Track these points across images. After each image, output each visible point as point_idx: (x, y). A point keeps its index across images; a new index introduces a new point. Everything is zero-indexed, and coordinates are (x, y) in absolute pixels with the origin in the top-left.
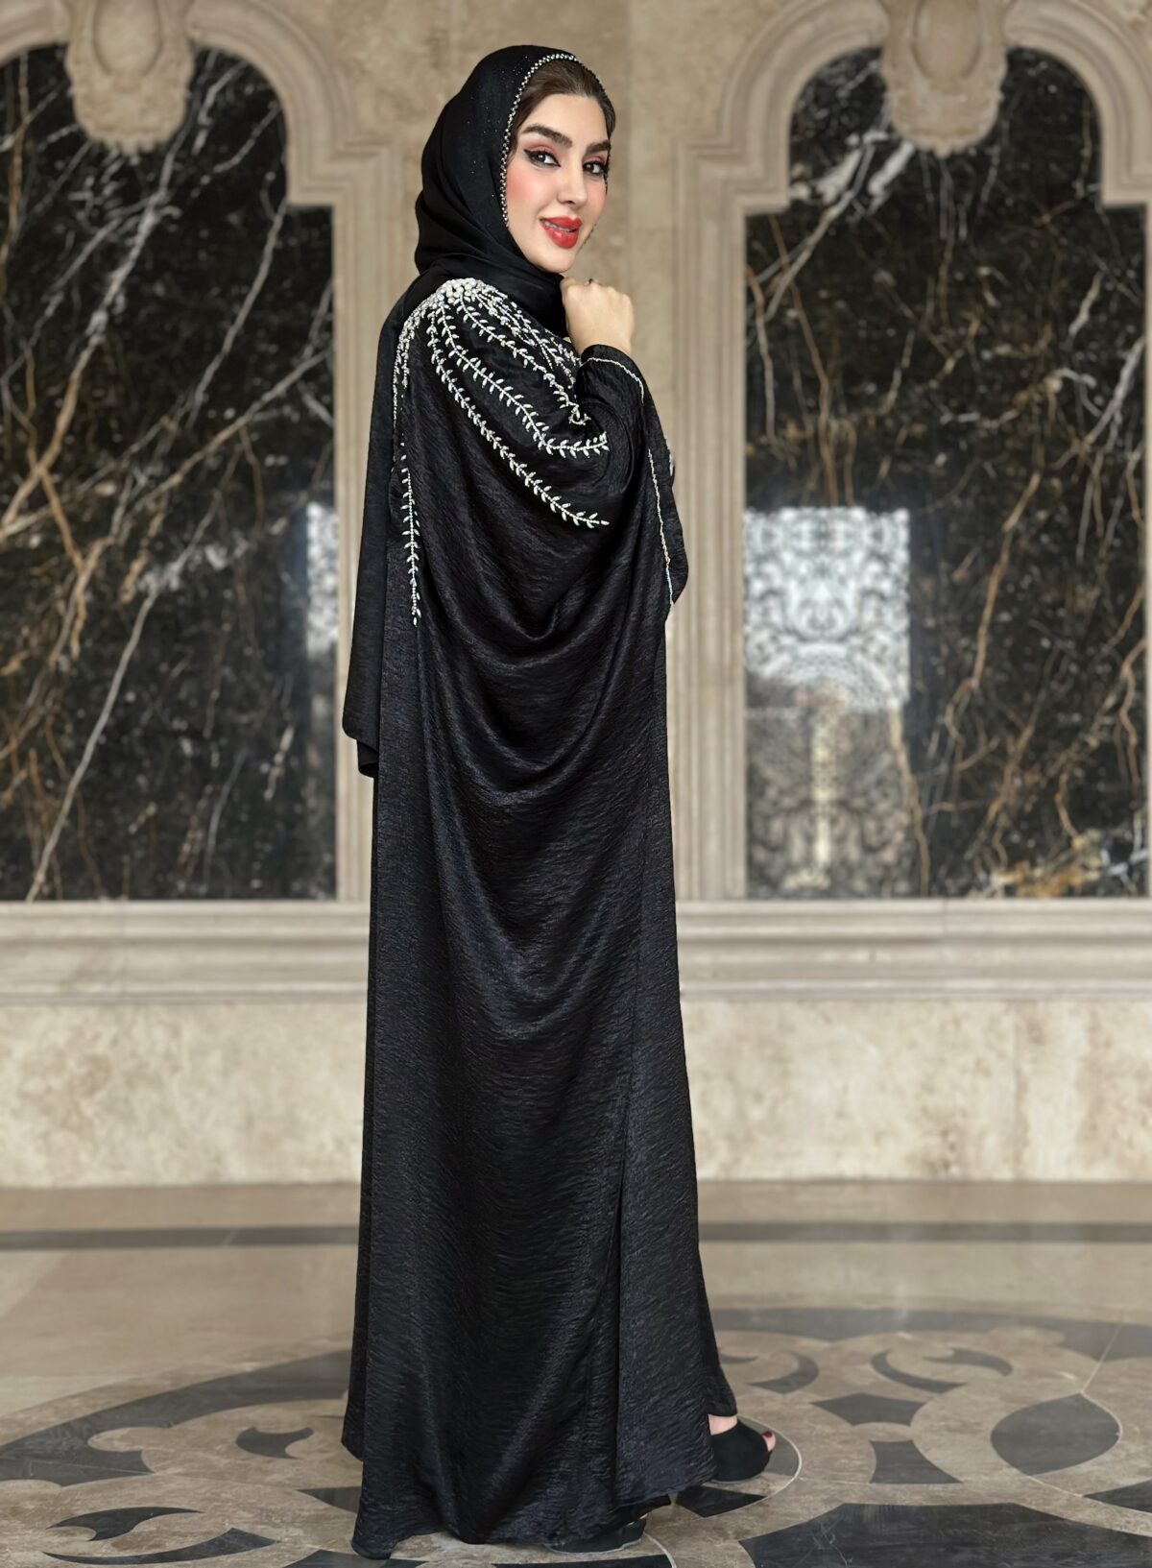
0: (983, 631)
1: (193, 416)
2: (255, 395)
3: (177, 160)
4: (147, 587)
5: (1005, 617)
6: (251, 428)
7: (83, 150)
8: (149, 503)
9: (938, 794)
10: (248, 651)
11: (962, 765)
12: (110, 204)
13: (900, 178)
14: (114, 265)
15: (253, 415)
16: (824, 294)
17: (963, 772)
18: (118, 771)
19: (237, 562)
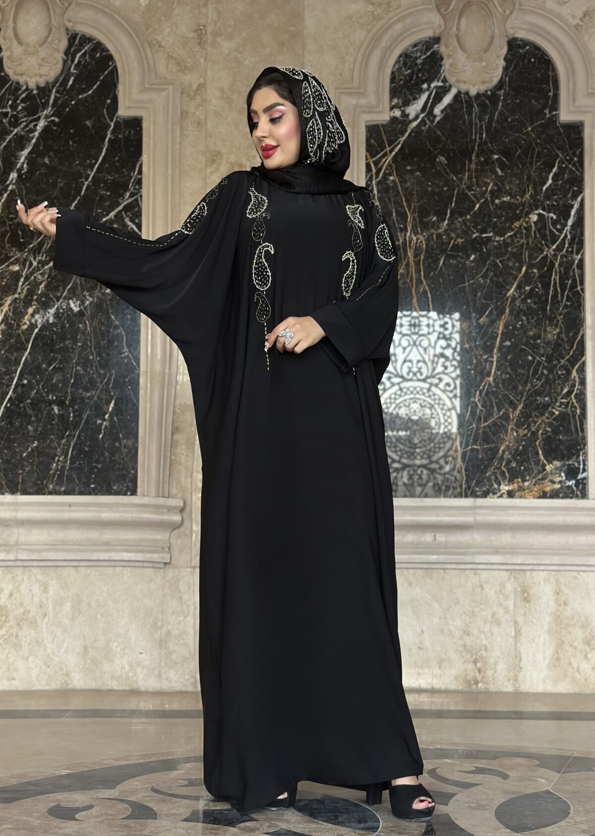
0: (495, 351)
3: (57, 92)
4: (36, 321)
5: (508, 343)
7: (8, 85)
8: (38, 276)
9: (471, 441)
10: (91, 357)
11: (484, 425)
12: (21, 115)
13: (449, 106)
14: (22, 148)
16: (408, 168)
18: (17, 423)
19: (86, 308)
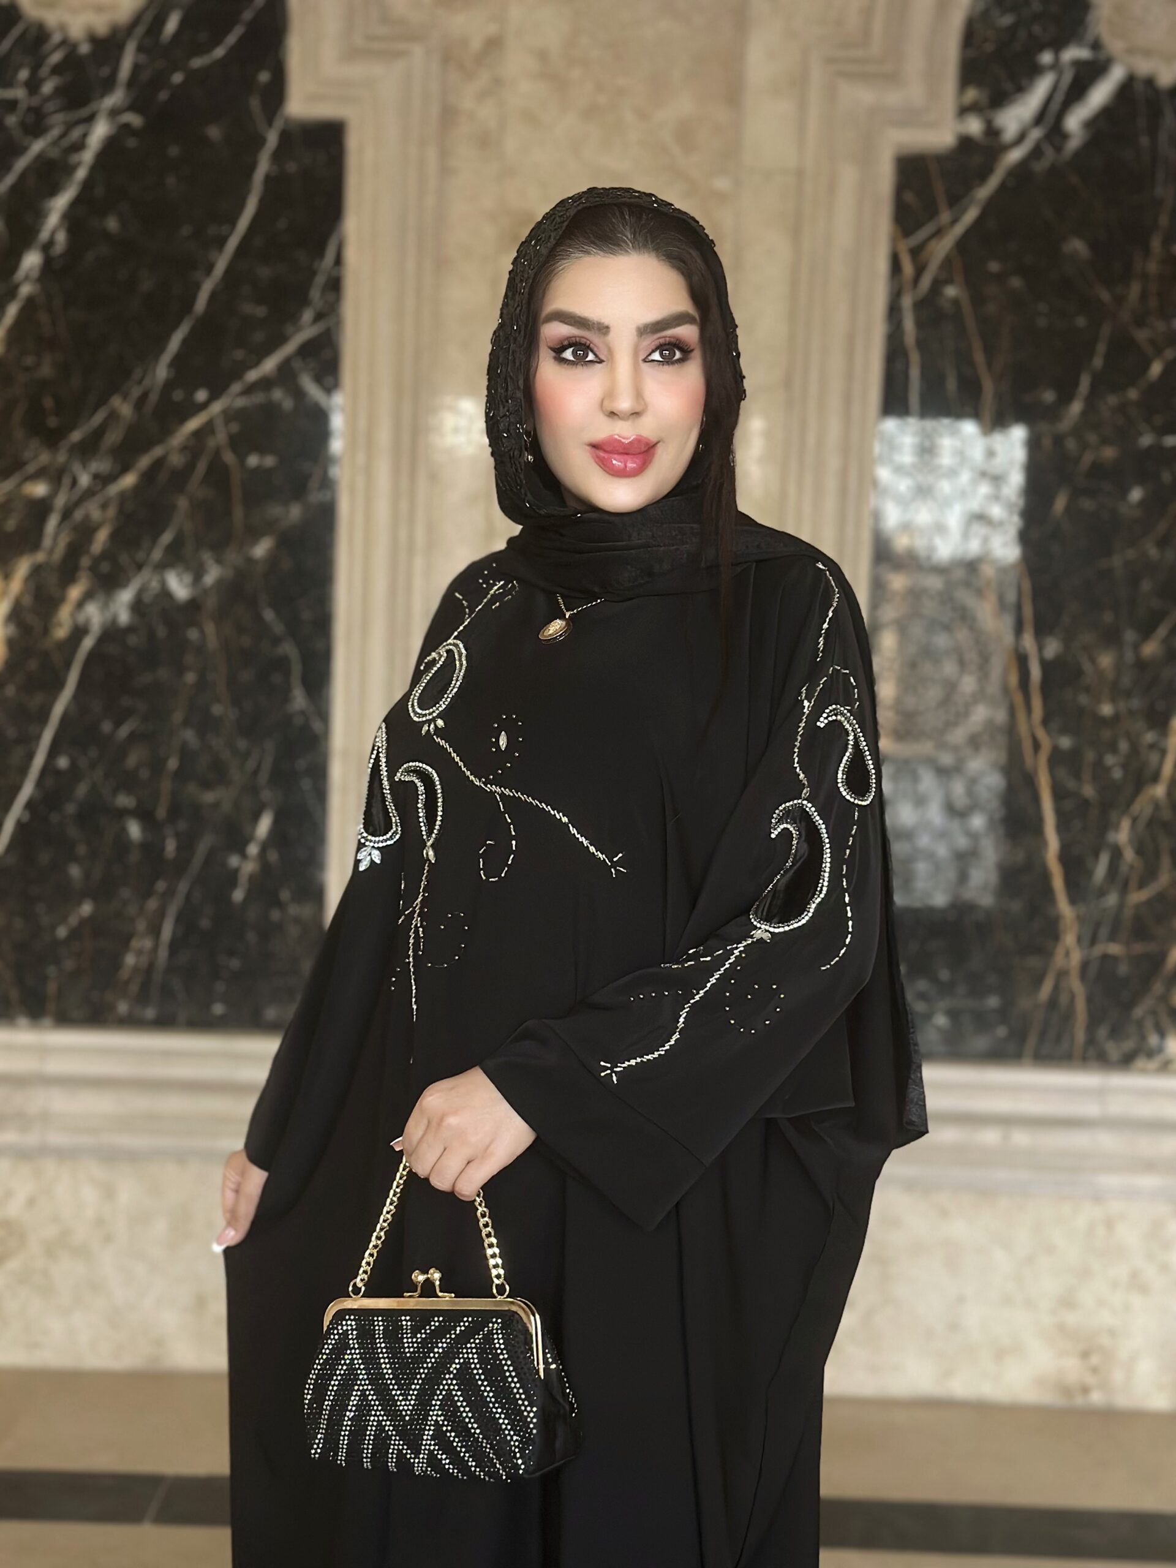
1: (154, 397)
2: (237, 372)
3: (140, 49)
4: (88, 621)
6: (229, 416)
7: (16, 31)
8: (93, 510)
9: (1104, 932)
10: (217, 710)
11: (1138, 897)
12: (50, 106)
13: (1106, 113)
14: (54, 190)
15: (232, 399)
16: (994, 266)
17: (1137, 906)
18: (44, 857)
19: (206, 592)
